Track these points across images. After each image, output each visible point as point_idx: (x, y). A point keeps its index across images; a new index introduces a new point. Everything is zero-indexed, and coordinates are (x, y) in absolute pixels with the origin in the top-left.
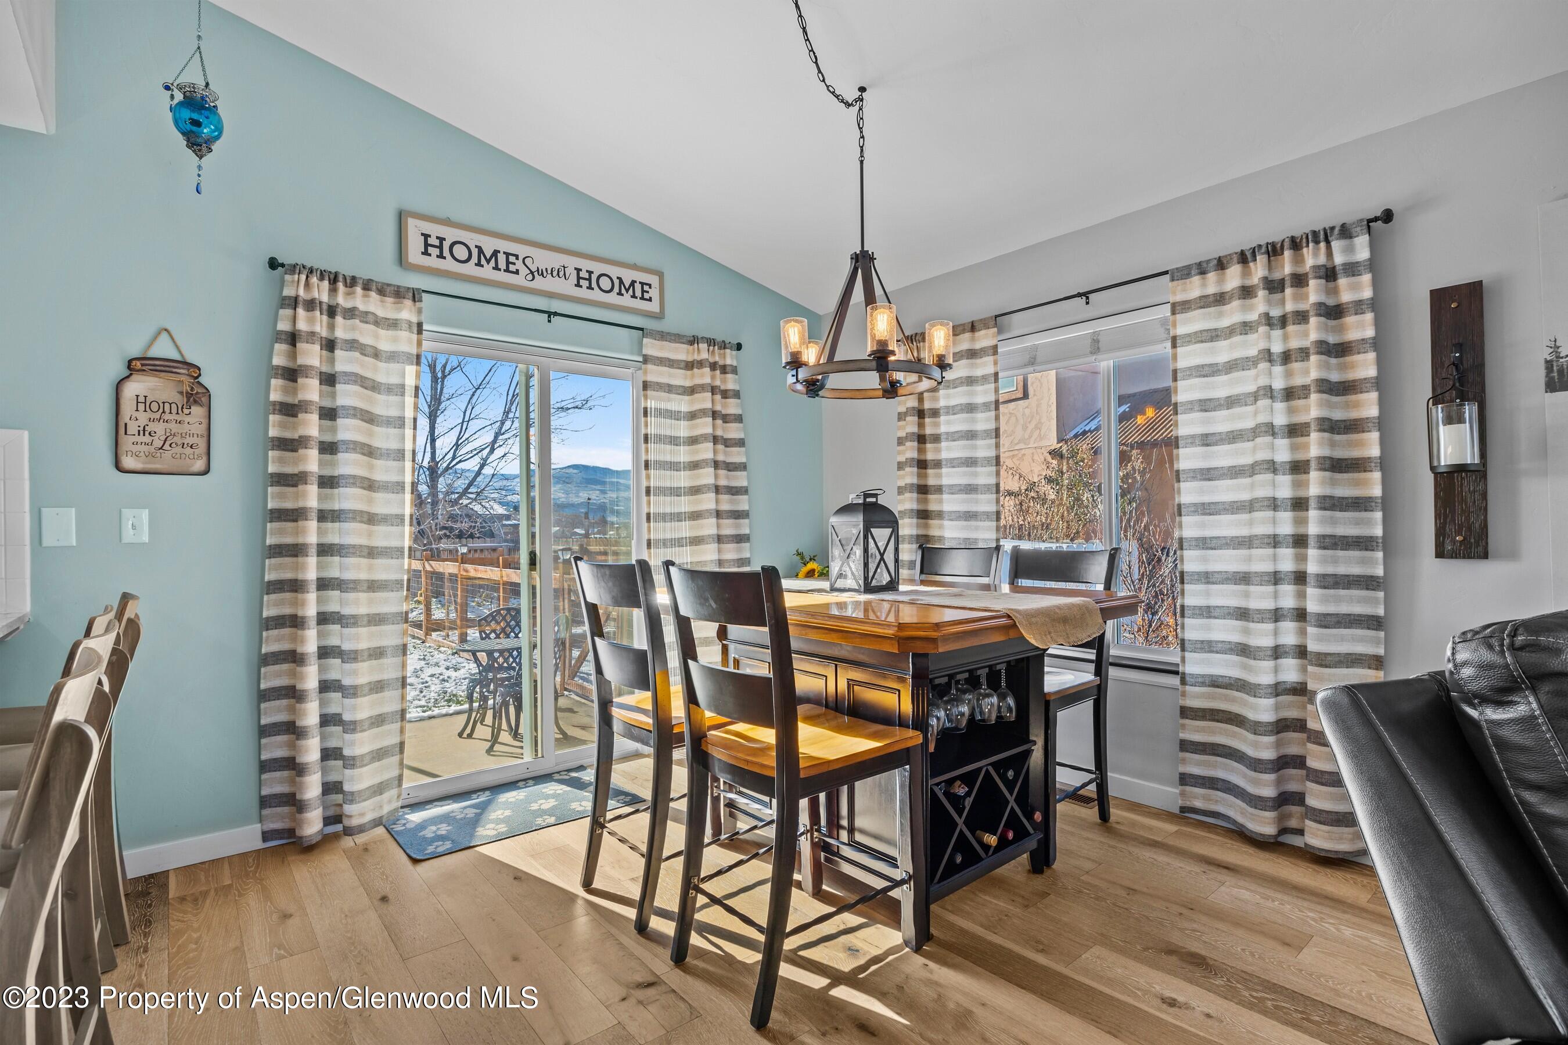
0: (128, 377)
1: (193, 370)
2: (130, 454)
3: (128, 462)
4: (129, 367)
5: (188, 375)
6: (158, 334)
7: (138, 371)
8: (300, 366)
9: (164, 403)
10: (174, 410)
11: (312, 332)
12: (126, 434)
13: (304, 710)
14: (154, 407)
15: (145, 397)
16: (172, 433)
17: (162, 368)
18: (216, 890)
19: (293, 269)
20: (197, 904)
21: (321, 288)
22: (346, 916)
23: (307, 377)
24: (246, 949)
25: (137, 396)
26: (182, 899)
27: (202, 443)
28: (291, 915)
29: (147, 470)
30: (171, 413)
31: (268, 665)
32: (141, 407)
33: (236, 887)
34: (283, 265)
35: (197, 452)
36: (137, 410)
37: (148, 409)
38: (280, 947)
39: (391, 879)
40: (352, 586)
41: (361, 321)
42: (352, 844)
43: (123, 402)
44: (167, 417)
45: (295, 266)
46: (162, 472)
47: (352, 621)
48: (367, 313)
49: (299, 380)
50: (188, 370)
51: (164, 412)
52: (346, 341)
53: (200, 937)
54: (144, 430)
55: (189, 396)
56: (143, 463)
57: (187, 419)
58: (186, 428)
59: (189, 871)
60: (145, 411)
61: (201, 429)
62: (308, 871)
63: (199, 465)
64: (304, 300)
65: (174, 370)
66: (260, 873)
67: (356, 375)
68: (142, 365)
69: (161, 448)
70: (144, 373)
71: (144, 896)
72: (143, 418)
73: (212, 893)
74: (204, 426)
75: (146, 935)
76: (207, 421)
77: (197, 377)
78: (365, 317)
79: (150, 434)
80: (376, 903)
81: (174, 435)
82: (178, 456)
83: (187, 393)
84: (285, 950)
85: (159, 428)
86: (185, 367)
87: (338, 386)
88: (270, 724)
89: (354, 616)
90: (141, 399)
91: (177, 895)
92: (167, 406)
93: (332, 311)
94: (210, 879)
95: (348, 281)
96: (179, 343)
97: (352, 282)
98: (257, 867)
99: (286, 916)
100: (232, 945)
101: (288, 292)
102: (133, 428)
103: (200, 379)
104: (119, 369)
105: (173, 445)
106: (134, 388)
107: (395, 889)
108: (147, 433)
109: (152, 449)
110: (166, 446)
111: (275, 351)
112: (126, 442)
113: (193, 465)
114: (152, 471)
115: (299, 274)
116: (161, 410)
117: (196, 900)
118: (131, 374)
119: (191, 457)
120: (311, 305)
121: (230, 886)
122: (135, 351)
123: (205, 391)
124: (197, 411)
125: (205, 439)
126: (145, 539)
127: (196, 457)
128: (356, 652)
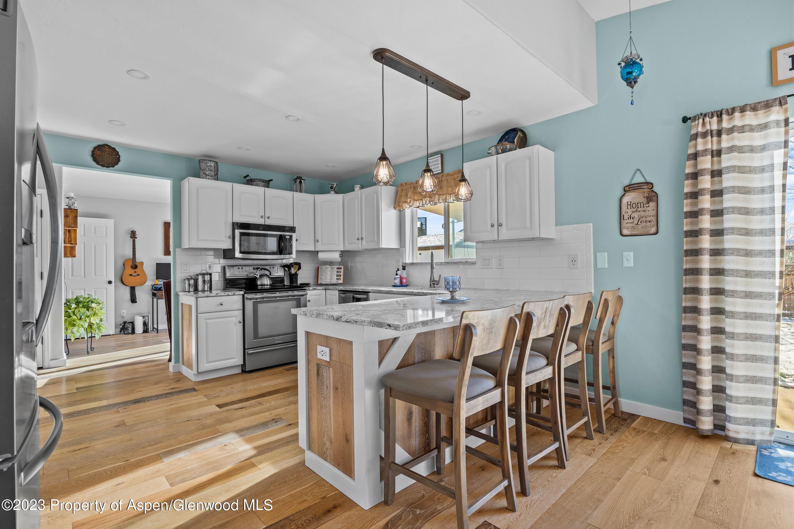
0: (624, 195)
1: (650, 185)
2: (625, 228)
3: (625, 232)
4: (624, 191)
5: (648, 188)
6: (636, 172)
7: (628, 191)
8: (699, 170)
9: (638, 203)
10: (642, 206)
11: (705, 150)
12: (624, 220)
13: (700, 360)
14: (634, 205)
15: (631, 202)
16: (642, 216)
17: (637, 188)
18: (649, 433)
19: (694, 119)
20: (637, 434)
21: (711, 123)
22: (689, 477)
23: (702, 176)
24: (636, 461)
25: (628, 202)
26: (634, 429)
27: (654, 219)
28: (666, 460)
29: (632, 235)
30: (641, 207)
31: (686, 332)
32: (629, 207)
33: (657, 436)
34: (690, 118)
35: (652, 224)
36: (628, 209)
37: (632, 207)
38: (649, 469)
39: (731, 475)
40: (731, 294)
41: (738, 133)
42: (729, 446)
43: (622, 206)
44: (639, 209)
45: (696, 116)
46: (638, 234)
47: (731, 314)
48: (743, 126)
49: (699, 178)
50: (648, 186)
51: (638, 207)
52: (729, 148)
53: (626, 446)
54: (630, 217)
55: (647, 198)
56: (630, 232)
57: (648, 209)
58: (647, 213)
59: (647, 420)
60: (631, 208)
61: (653, 213)
62: (694, 447)
63: (653, 230)
64: (702, 133)
65: (642, 187)
66: (672, 436)
67: (734, 167)
68: (629, 188)
69: (637, 224)
70: (630, 191)
71: (624, 421)
72: (630, 211)
73: (647, 433)
74: (655, 211)
75: (612, 434)
76: (656, 208)
77: (652, 188)
78: (742, 129)
79: (633, 218)
80: (711, 480)
81: (642, 217)
82: (644, 226)
83: (647, 197)
84: (649, 473)
85: (636, 215)
86: (646, 185)
87: (723, 176)
88: (687, 363)
89: (732, 312)
90: (629, 203)
91: (634, 427)
92: (639, 204)
93: (719, 133)
94: (651, 427)
95: (730, 112)
96: (644, 174)
97: (731, 112)
98: (673, 433)
99: (664, 459)
100: (633, 457)
101: (693, 132)
102: (626, 217)
103: (654, 189)
104: (621, 192)
105: (642, 222)
106: (627, 199)
107: (728, 481)
108: (631, 218)
109: (633, 225)
110: (639, 223)
111: (687, 166)
112: (624, 222)
113: (650, 230)
114: (634, 235)
115: (698, 119)
116: (637, 207)
117: (638, 432)
118: (625, 193)
119: (650, 226)
120: (704, 135)
121: (655, 434)
122: (627, 183)
123: (655, 194)
124: (652, 204)
125: (655, 218)
126: (632, 265)
127: (652, 226)
128: (733, 334)
